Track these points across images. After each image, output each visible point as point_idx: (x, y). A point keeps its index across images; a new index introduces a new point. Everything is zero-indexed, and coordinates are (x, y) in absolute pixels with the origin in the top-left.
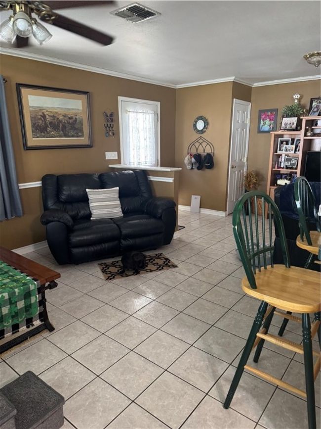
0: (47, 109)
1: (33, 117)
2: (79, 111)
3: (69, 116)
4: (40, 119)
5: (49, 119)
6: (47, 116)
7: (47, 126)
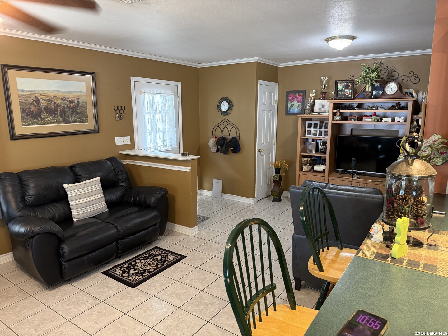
0: (42, 93)
1: (22, 102)
2: (83, 94)
3: (70, 100)
4: (32, 104)
5: (43, 104)
6: (41, 100)
7: (42, 112)
